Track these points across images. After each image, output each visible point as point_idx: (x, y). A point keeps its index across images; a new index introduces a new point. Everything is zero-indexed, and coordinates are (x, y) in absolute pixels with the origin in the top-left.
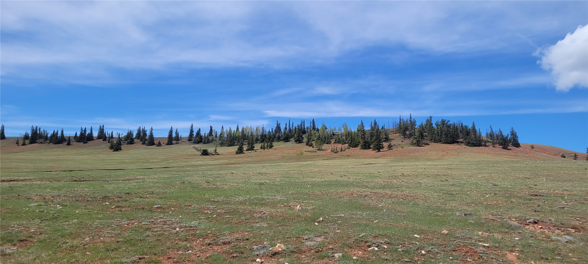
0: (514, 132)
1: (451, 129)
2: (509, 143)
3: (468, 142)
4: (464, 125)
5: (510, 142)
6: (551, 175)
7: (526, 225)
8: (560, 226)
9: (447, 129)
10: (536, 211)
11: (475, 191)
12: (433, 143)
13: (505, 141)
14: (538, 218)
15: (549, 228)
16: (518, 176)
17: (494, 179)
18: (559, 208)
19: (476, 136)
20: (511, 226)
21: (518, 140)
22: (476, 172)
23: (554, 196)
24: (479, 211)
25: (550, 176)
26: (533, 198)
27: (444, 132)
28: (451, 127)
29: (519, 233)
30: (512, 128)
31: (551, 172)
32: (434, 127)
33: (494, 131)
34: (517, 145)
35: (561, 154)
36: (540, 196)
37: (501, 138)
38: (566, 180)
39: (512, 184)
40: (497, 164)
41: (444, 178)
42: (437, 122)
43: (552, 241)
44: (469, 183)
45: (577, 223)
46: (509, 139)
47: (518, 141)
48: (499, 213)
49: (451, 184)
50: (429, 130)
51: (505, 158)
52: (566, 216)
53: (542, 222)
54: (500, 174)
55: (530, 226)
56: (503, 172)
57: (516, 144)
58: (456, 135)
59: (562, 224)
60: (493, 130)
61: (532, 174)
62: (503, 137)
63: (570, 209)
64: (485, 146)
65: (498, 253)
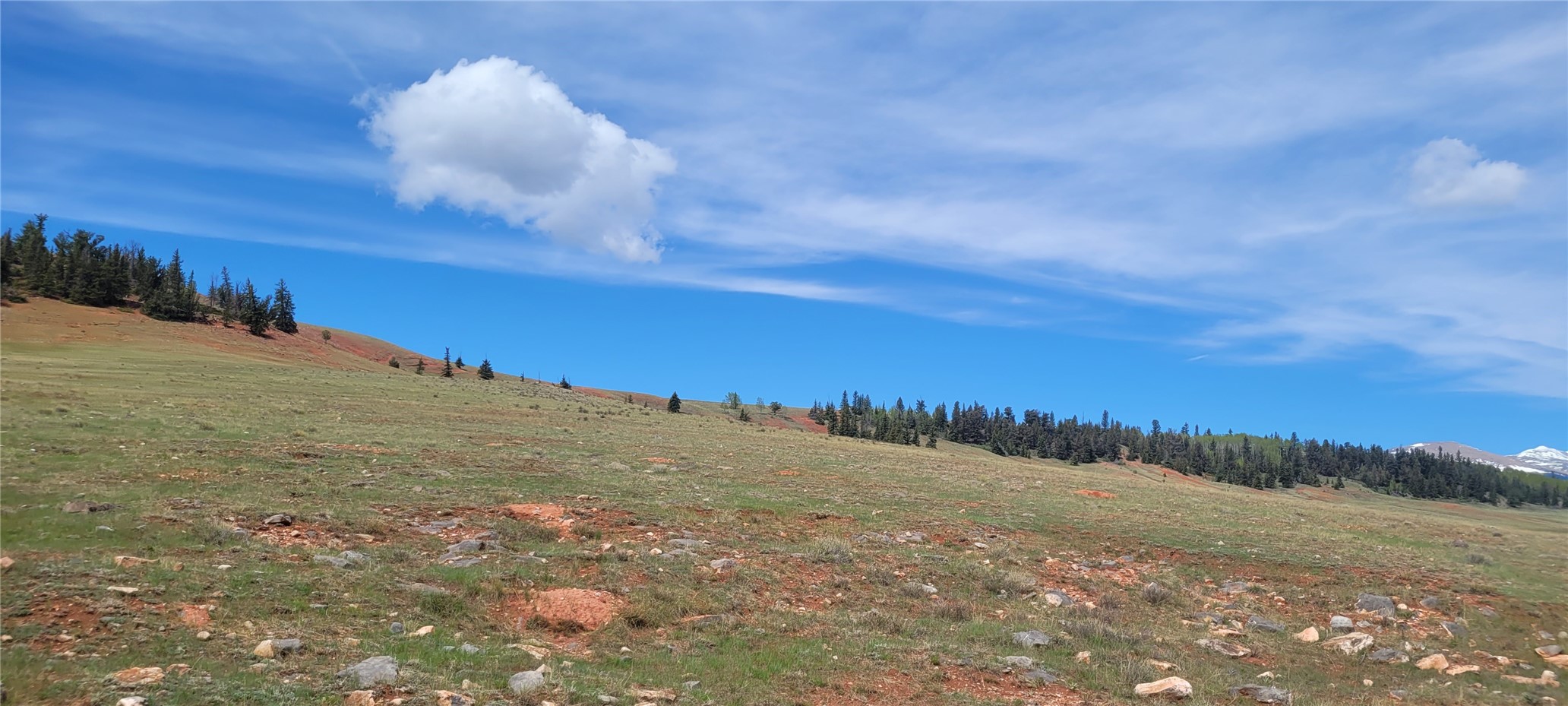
0: (284, 293)
1: (106, 263)
2: (269, 319)
3: (154, 306)
4: (147, 255)
5: (272, 319)
6: (357, 407)
7: (261, 529)
8: (344, 530)
9: (92, 261)
10: (294, 494)
11: (143, 444)
12: (43, 298)
13: (260, 314)
14: (294, 512)
15: (317, 536)
16: (277, 405)
17: (208, 412)
18: (353, 485)
19: (181, 291)
20: (218, 534)
21: (294, 314)
22: (162, 390)
23: (347, 458)
24: (139, 499)
25: (355, 409)
26: (298, 461)
27: (81, 269)
28: (107, 258)
29: (234, 551)
30: (282, 280)
31: (359, 399)
32: (49, 249)
33: (234, 285)
34: (288, 326)
35: (390, 358)
36: (316, 456)
37: (249, 305)
38: (386, 420)
39: (253, 427)
40: (230, 373)
41: (55, 404)
42: (61, 235)
43: (312, 566)
44: (133, 420)
45: (382, 520)
46: (271, 310)
47: (293, 316)
48: (196, 502)
49: (73, 421)
50: (31, 258)
51: (254, 357)
52: (362, 504)
53: (303, 521)
54: (229, 398)
55: (271, 533)
56: (239, 395)
57: (286, 324)
58: (120, 282)
59: (349, 525)
60: (229, 281)
61: (312, 403)
62: (254, 302)
63: (375, 488)
64: (203, 321)
65: (159, 608)
